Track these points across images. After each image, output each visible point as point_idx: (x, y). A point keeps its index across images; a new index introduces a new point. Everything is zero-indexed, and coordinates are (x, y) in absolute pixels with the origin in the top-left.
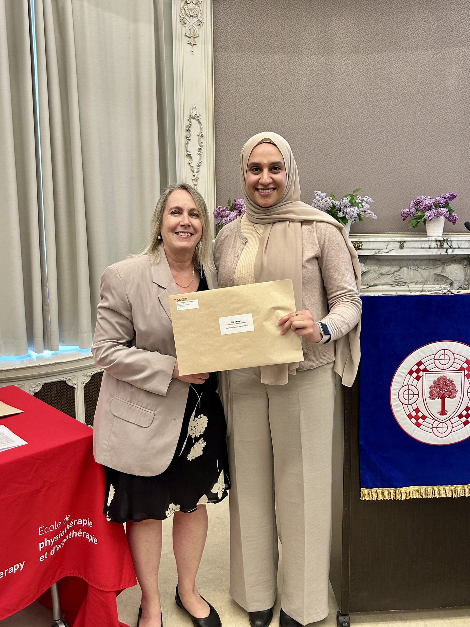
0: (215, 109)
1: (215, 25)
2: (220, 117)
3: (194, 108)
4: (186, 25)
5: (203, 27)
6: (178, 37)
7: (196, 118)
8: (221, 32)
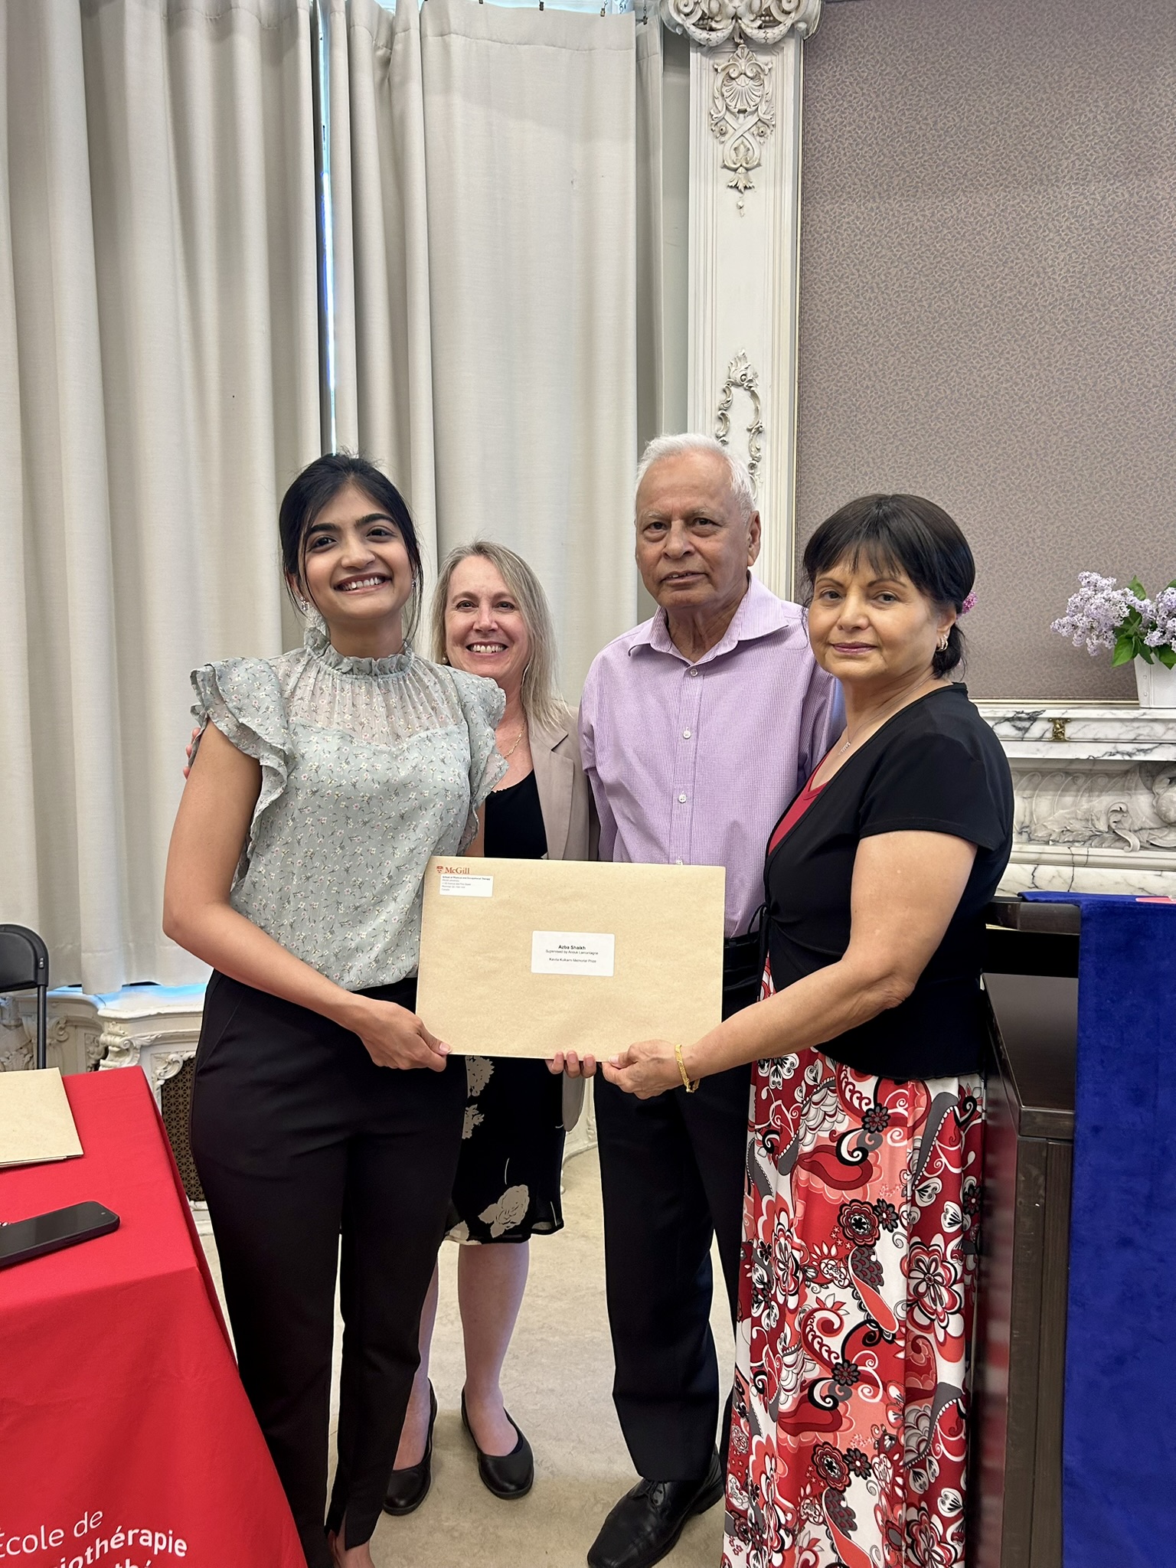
0: (800, 358)
1: (808, 132)
2: (815, 380)
3: (740, 359)
4: (727, 136)
5: (772, 139)
6: (702, 173)
7: (746, 384)
8: (825, 147)
